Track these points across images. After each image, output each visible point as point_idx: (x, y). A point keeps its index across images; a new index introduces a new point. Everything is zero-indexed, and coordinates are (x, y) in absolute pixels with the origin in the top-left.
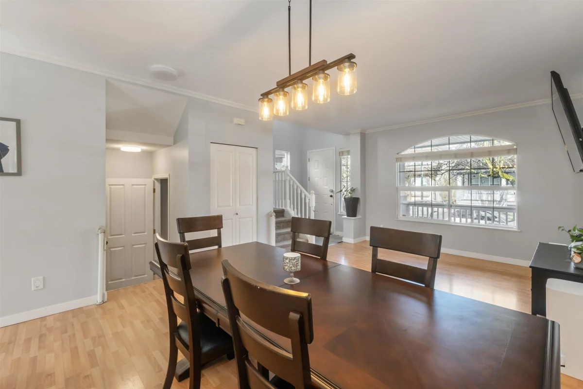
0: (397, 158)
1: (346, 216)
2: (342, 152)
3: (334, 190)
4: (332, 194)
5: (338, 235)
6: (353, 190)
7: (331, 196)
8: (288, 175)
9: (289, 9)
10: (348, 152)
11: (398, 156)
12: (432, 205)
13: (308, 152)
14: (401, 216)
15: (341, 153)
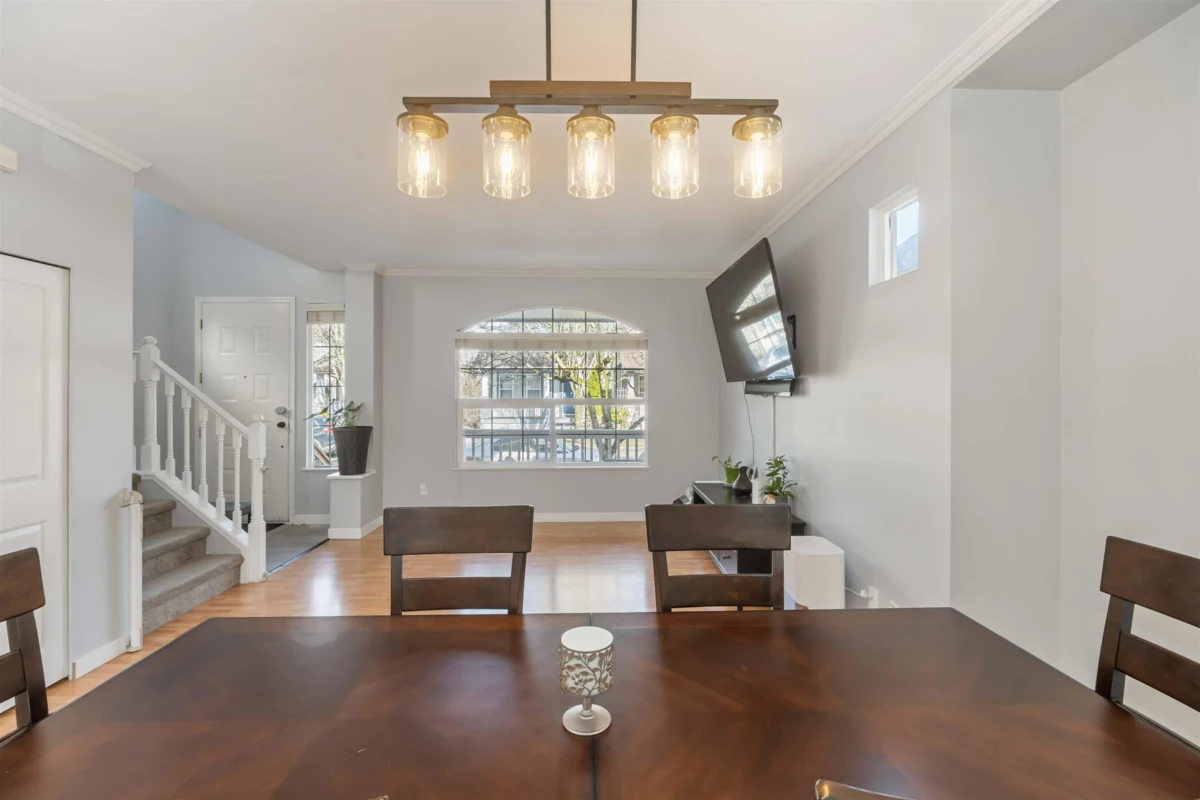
0: (456, 340)
1: (337, 474)
2: (317, 312)
3: (291, 408)
4: (283, 419)
5: (304, 525)
6: (352, 409)
7: (281, 425)
8: (156, 366)
10: (337, 316)
11: (458, 336)
12: (523, 435)
13: (198, 301)
14: (465, 460)
15: (314, 316)
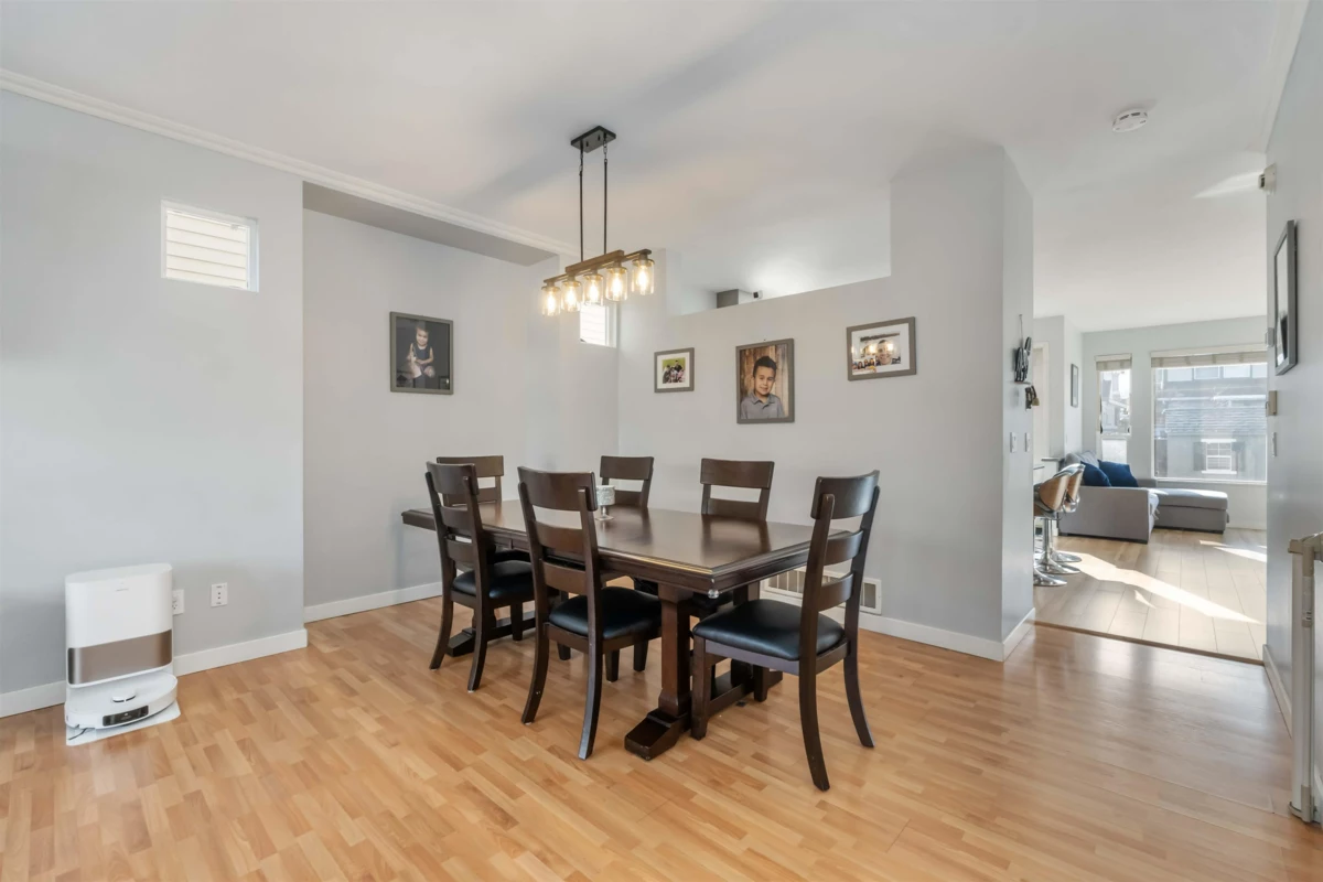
9: (606, 164)
